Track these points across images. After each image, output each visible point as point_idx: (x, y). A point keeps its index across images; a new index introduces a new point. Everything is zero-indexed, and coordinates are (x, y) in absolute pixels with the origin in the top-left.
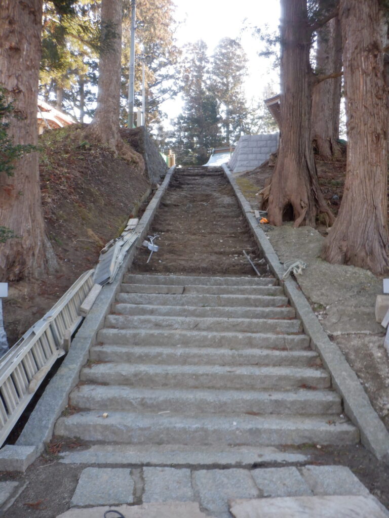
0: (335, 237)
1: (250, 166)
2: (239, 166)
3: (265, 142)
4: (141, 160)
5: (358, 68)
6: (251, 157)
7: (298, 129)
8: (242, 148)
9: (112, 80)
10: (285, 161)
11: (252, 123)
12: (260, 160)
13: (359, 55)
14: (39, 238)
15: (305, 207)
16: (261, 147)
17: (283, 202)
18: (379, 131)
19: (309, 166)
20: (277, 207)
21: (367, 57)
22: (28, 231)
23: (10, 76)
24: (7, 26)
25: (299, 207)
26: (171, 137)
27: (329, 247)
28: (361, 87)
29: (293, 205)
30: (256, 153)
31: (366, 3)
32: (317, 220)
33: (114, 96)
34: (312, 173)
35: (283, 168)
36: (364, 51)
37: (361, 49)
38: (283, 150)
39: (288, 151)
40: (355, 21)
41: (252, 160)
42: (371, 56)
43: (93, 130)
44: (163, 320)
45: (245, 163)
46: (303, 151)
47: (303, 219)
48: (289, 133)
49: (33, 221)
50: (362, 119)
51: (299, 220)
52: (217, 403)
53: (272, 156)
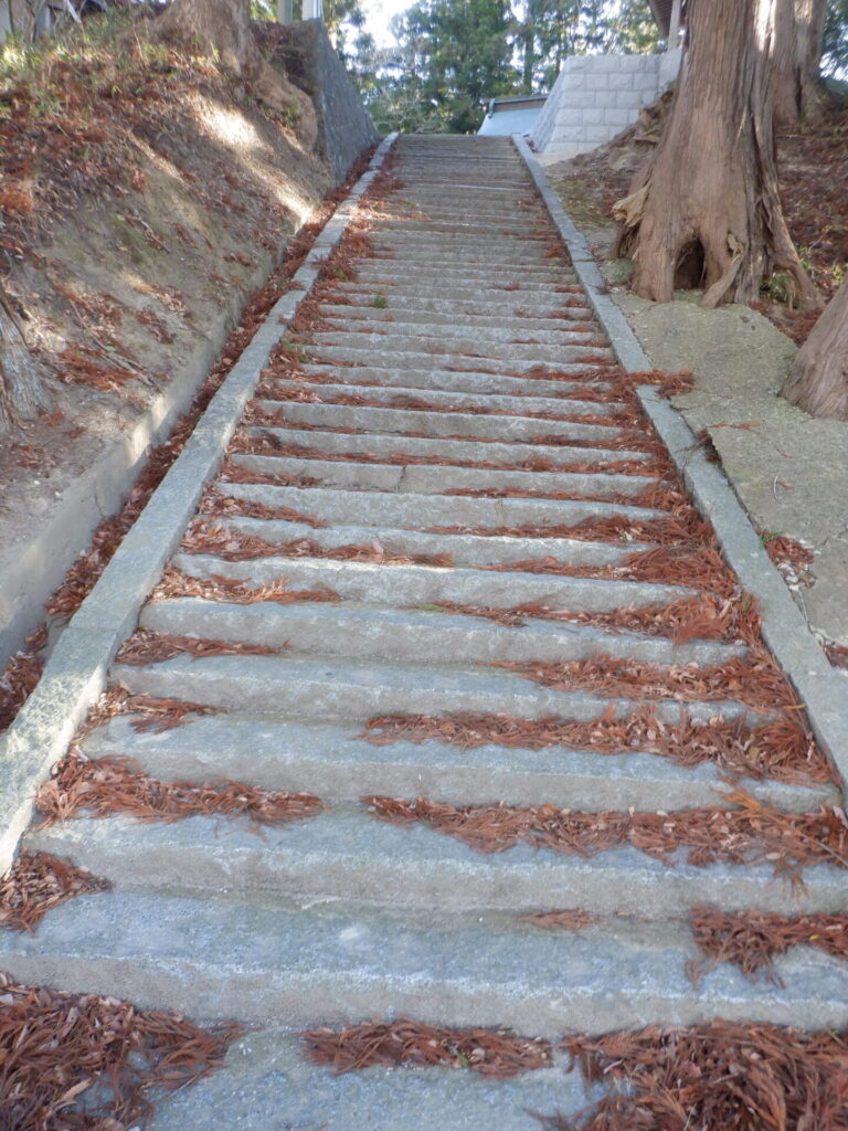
0: (835, 340)
1: (585, 141)
2: (558, 140)
3: (629, 76)
4: (307, 110)
6: (591, 115)
7: (741, 24)
8: (568, 90)
10: (695, 118)
11: (589, 39)
12: (611, 124)
15: (738, 252)
16: (617, 90)
17: (680, 234)
19: (759, 136)
20: (663, 250)
25: (722, 252)
26: (391, 65)
27: (813, 369)
29: (705, 245)
30: (605, 108)
32: (765, 289)
34: (764, 155)
35: (686, 139)
38: (692, 84)
39: (705, 90)
41: (593, 124)
43: (182, 19)
44: (338, 575)
45: (574, 131)
46: (747, 91)
47: (729, 284)
48: (714, 35)
51: (718, 288)
52: (489, 878)
53: (644, 114)
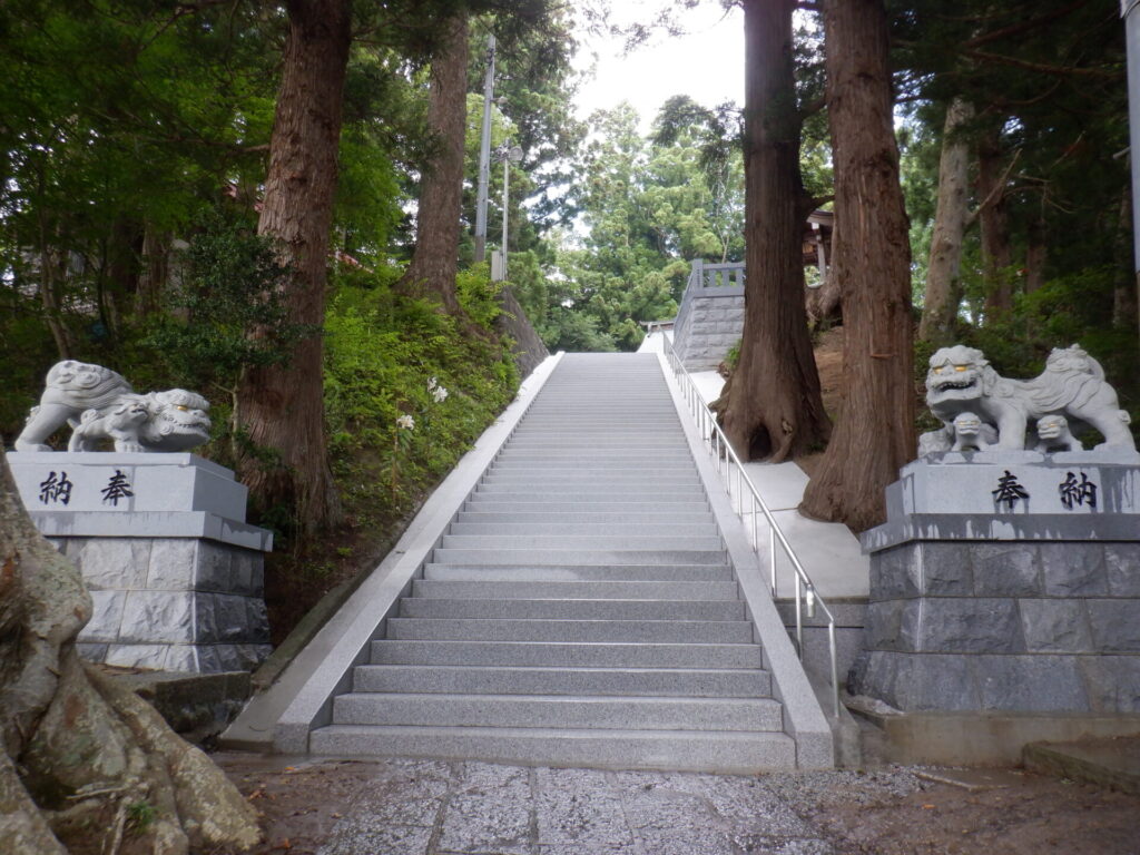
0: (822, 479)
5: (856, 194)
6: (713, 339)
9: (445, 199)
13: (856, 172)
14: (318, 470)
15: (789, 432)
17: (749, 421)
18: (895, 297)
21: (870, 177)
22: (303, 458)
23: (288, 220)
24: (288, 146)
25: (778, 433)
28: (862, 224)
29: (768, 427)
30: (723, 333)
31: (868, 89)
33: (448, 229)
36: (865, 166)
37: (859, 164)
40: (849, 117)
42: (877, 174)
49: (310, 442)
50: (864, 277)
